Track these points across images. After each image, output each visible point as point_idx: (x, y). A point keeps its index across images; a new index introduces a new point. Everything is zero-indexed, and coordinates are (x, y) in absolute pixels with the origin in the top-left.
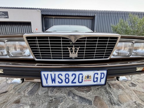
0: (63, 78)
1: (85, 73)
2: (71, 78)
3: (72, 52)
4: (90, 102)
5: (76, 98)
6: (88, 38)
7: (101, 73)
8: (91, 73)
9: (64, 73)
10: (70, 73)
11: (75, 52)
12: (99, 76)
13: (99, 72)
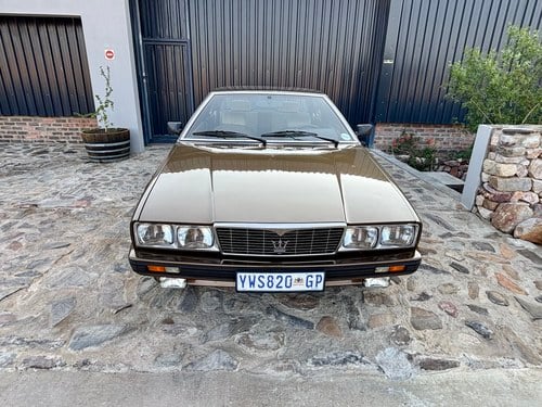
0: (265, 281)
1: (295, 276)
2: (276, 282)
3: (277, 246)
4: (310, 325)
5: (283, 318)
6: (300, 231)
7: (317, 276)
8: (303, 276)
9: (266, 275)
10: (275, 275)
11: (283, 246)
12: (314, 279)
13: (314, 274)
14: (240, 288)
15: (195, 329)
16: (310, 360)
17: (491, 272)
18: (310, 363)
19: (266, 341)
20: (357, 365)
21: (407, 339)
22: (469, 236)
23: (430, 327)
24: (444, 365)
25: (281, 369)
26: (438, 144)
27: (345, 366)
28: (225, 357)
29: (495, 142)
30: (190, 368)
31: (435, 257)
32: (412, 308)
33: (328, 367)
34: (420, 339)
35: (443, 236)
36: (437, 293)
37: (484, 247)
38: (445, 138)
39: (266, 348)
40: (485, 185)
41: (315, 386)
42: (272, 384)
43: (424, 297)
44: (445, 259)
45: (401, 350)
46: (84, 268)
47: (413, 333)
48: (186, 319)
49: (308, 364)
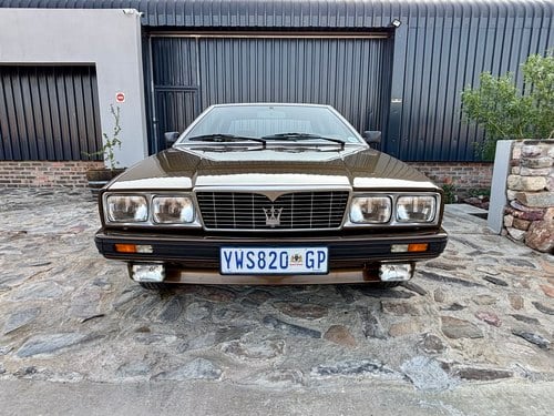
0: (256, 259)
1: (292, 252)
2: (269, 260)
3: (270, 215)
6: (295, 194)
7: (319, 252)
8: (302, 251)
9: (256, 251)
10: (267, 251)
11: (276, 215)
12: (315, 257)
13: (315, 250)
14: (224, 269)
15: (174, 338)
16: (315, 369)
17: (534, 284)
18: (314, 372)
19: (260, 349)
20: (376, 375)
21: (439, 348)
22: (501, 254)
23: (468, 336)
24: (492, 375)
25: (277, 379)
26: (456, 183)
27: (360, 376)
28: (207, 366)
29: (517, 155)
30: (160, 377)
31: (465, 271)
32: (443, 318)
33: (338, 376)
34: (456, 347)
35: (471, 254)
36: (471, 304)
37: (520, 263)
38: (462, 176)
39: (259, 356)
40: (513, 203)
41: (320, 397)
42: (264, 395)
43: (456, 307)
44: (477, 274)
45: (433, 358)
46: (60, 283)
47: (446, 342)
48: (166, 328)
49: (312, 373)
